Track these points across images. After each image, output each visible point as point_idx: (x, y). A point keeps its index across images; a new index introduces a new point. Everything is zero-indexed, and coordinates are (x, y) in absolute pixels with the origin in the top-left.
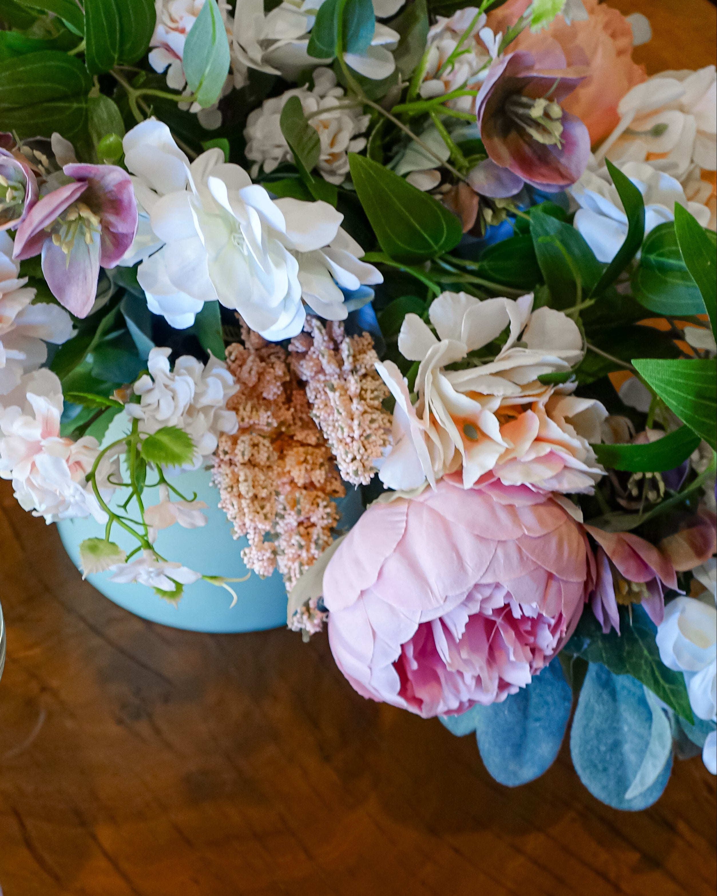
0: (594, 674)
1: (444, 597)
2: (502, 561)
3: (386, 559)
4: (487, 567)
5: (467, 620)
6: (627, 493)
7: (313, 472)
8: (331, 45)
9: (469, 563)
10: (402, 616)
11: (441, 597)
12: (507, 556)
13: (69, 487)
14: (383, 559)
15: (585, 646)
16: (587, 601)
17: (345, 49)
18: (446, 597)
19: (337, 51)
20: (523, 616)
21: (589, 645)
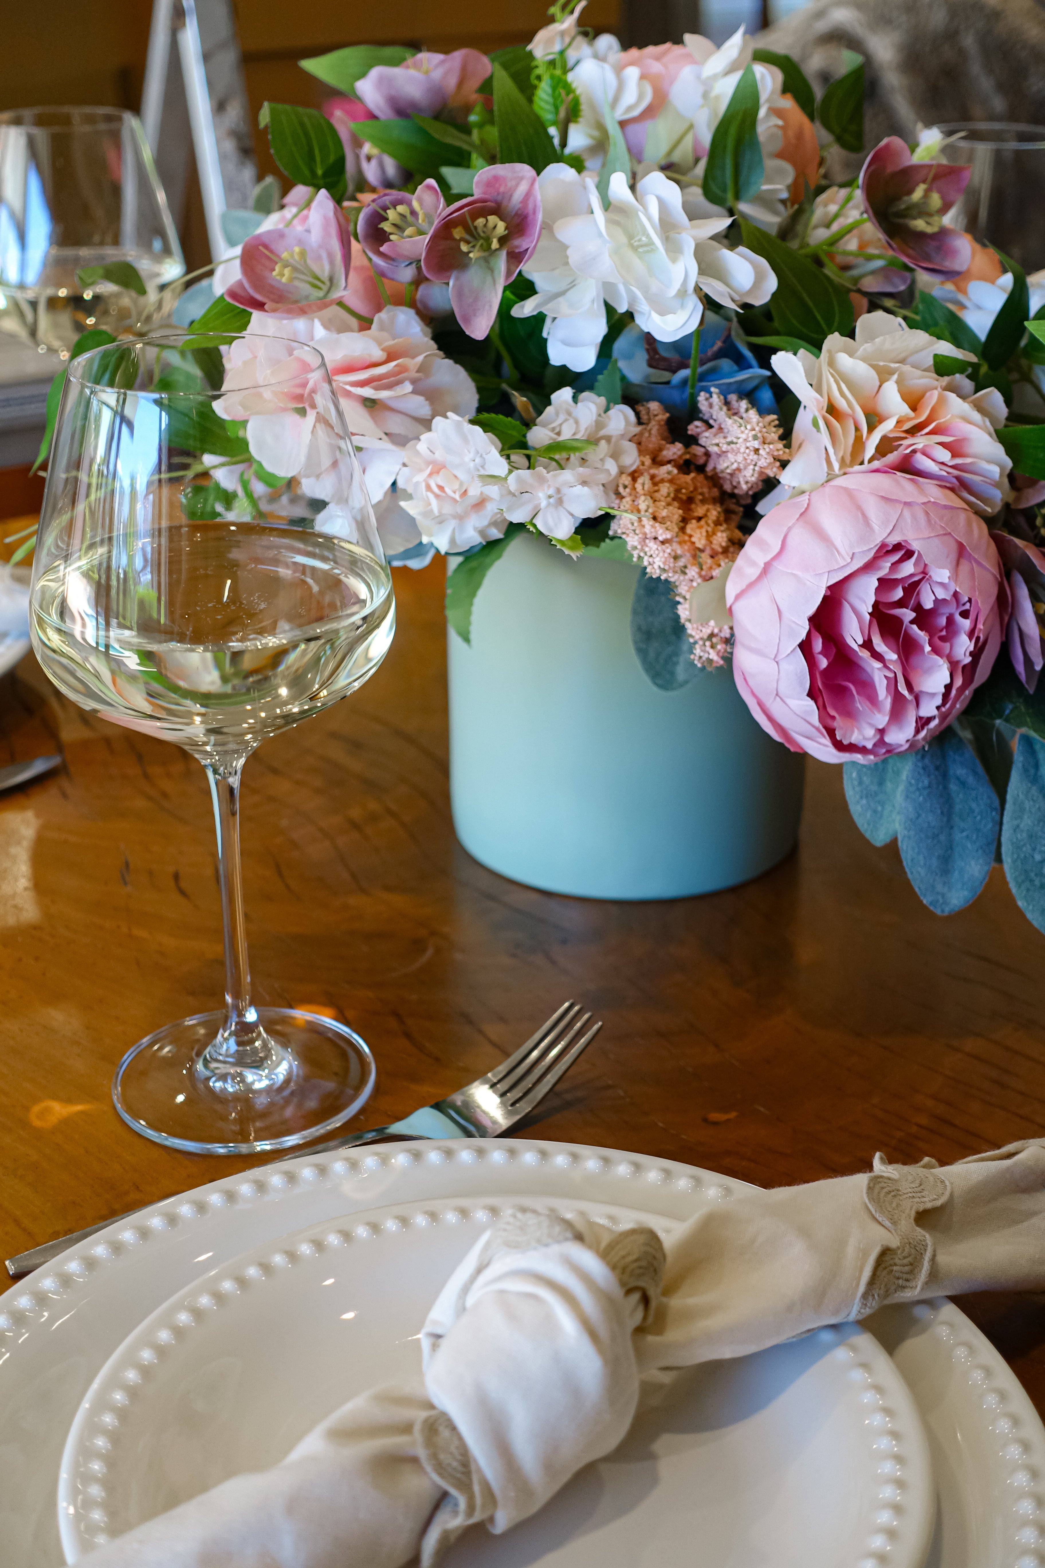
0: (1020, 765)
1: (851, 555)
2: (909, 521)
3: (790, 529)
4: (893, 524)
5: (876, 584)
6: (1035, 532)
7: (715, 537)
8: (724, 190)
9: (874, 520)
10: (808, 583)
11: (848, 554)
12: (914, 517)
13: (469, 452)
14: (785, 529)
15: (1007, 712)
16: (1004, 638)
17: (737, 197)
18: (853, 554)
19: (730, 196)
20: (936, 601)
21: (1011, 711)
